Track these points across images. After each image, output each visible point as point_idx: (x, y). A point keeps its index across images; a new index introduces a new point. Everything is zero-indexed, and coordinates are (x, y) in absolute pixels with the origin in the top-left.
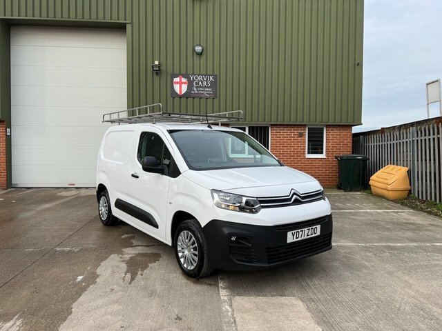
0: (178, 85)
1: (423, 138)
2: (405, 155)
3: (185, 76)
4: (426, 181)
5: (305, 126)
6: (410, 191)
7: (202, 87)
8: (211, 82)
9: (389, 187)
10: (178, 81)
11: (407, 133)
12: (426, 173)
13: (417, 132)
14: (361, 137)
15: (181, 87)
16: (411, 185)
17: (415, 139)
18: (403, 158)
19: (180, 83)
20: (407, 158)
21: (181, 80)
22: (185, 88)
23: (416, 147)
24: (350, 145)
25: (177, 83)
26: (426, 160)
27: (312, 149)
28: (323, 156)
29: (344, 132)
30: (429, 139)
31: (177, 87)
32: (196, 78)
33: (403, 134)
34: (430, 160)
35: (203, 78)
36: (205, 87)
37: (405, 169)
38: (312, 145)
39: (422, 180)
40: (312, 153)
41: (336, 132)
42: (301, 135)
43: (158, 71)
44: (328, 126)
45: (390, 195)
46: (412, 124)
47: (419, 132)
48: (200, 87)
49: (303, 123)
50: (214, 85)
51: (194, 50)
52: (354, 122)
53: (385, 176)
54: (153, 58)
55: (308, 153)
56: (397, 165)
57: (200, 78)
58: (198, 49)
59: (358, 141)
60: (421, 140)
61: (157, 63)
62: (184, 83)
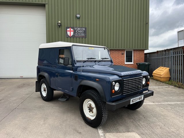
0: (69, 32)
1: (176, 55)
2: (168, 62)
3: (73, 28)
4: (178, 73)
5: (124, 50)
6: (170, 78)
7: (80, 33)
8: (84, 31)
9: (162, 76)
10: (69, 30)
11: (169, 53)
12: (178, 70)
13: (174, 53)
14: (148, 55)
15: (70, 33)
16: (170, 75)
17: (173, 55)
18: (167, 64)
19: (70, 31)
20: (169, 63)
21: (70, 30)
22: (72, 33)
23: (173, 59)
24: (144, 58)
25: (69, 31)
26: (177, 65)
27: (128, 60)
28: (132, 63)
29: (141, 53)
30: (179, 56)
31: (69, 33)
32: (77, 29)
33: (167, 53)
34: (179, 65)
35: (80, 29)
36: (81, 33)
37: (168, 69)
38: (128, 58)
39: (176, 73)
40: (128, 62)
41: (138, 52)
42: (123, 54)
43: (60, 26)
44: (134, 50)
45: (162, 80)
46: (171, 49)
47: (175, 53)
48: (79, 33)
49: (124, 49)
50: (85, 32)
51: (76, 16)
52: (146, 48)
53: (159, 71)
54: (58, 20)
55: (126, 62)
56: (164, 67)
57: (79, 29)
58: (78, 16)
59: (147, 56)
60: (175, 56)
61: (59, 22)
62: (72, 31)
